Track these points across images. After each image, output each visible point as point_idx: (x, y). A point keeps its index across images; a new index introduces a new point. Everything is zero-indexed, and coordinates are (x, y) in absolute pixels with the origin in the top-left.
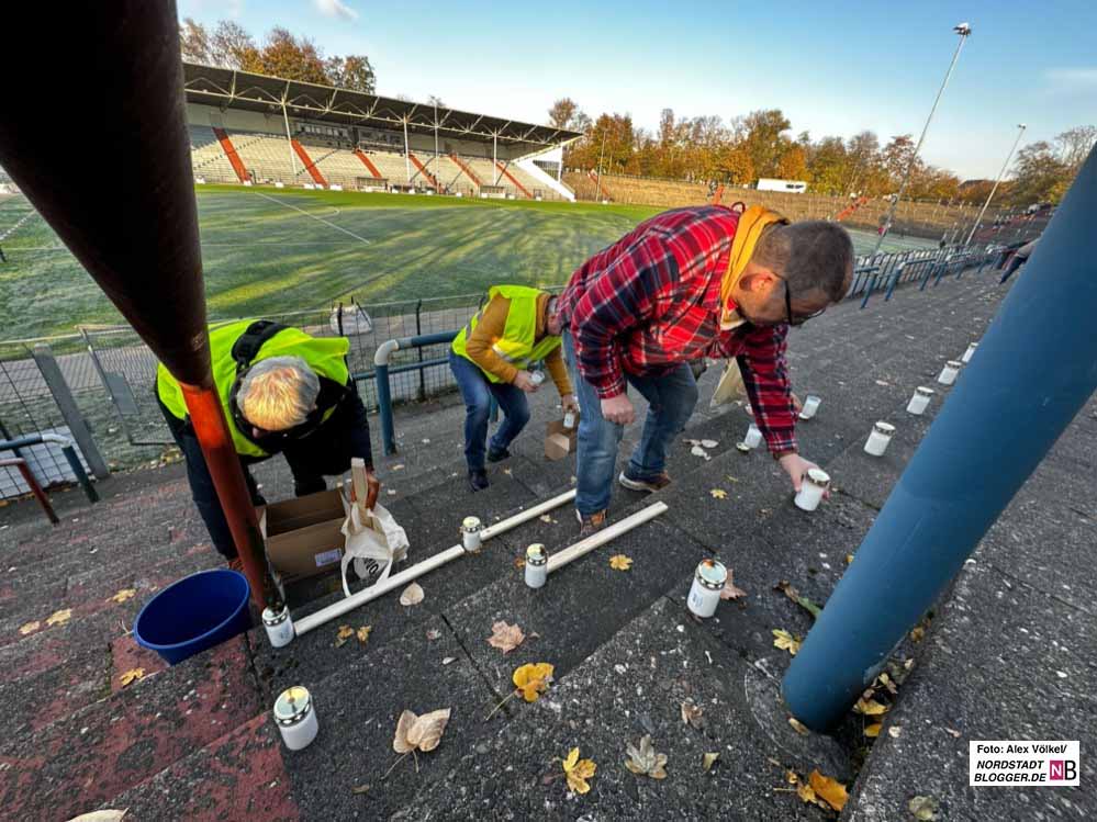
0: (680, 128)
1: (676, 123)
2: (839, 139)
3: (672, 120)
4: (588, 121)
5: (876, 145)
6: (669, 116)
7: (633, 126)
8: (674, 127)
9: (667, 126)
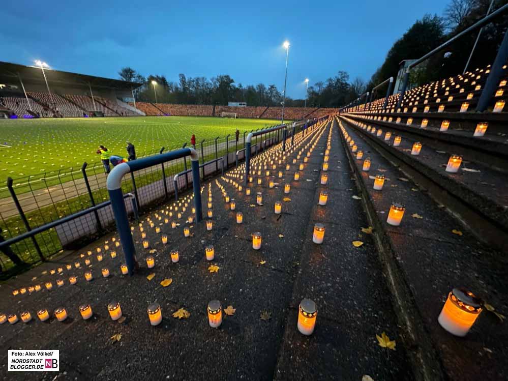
0: (190, 82)
1: (187, 80)
2: (252, 86)
3: (185, 79)
4: (143, 79)
5: (265, 88)
6: (182, 77)
7: (167, 81)
8: (187, 82)
9: (183, 81)
